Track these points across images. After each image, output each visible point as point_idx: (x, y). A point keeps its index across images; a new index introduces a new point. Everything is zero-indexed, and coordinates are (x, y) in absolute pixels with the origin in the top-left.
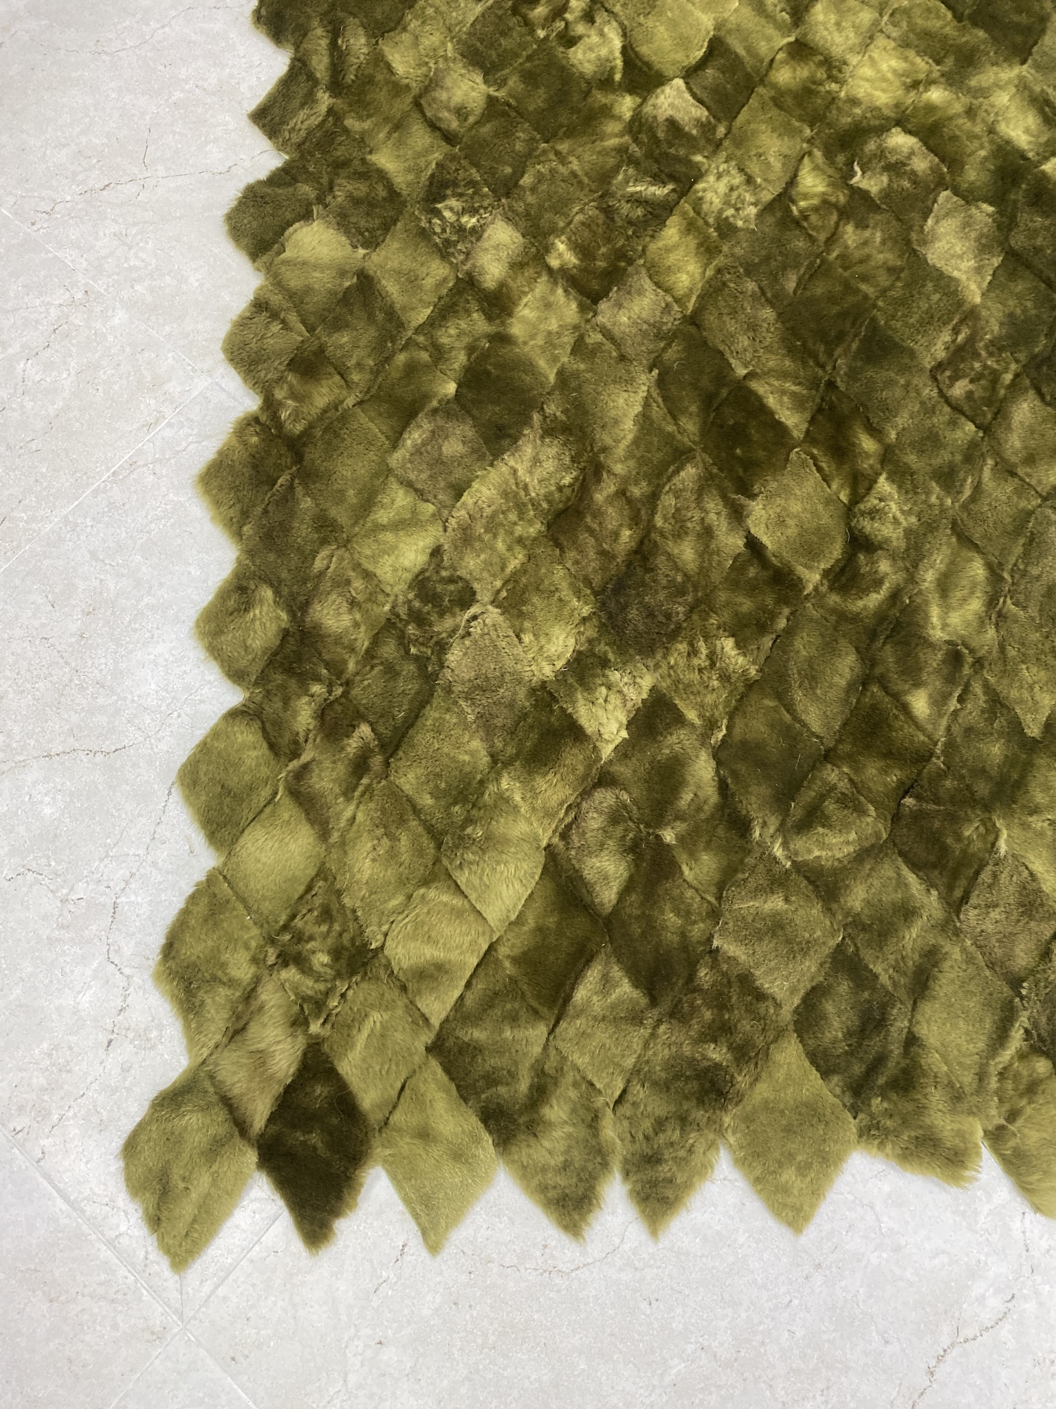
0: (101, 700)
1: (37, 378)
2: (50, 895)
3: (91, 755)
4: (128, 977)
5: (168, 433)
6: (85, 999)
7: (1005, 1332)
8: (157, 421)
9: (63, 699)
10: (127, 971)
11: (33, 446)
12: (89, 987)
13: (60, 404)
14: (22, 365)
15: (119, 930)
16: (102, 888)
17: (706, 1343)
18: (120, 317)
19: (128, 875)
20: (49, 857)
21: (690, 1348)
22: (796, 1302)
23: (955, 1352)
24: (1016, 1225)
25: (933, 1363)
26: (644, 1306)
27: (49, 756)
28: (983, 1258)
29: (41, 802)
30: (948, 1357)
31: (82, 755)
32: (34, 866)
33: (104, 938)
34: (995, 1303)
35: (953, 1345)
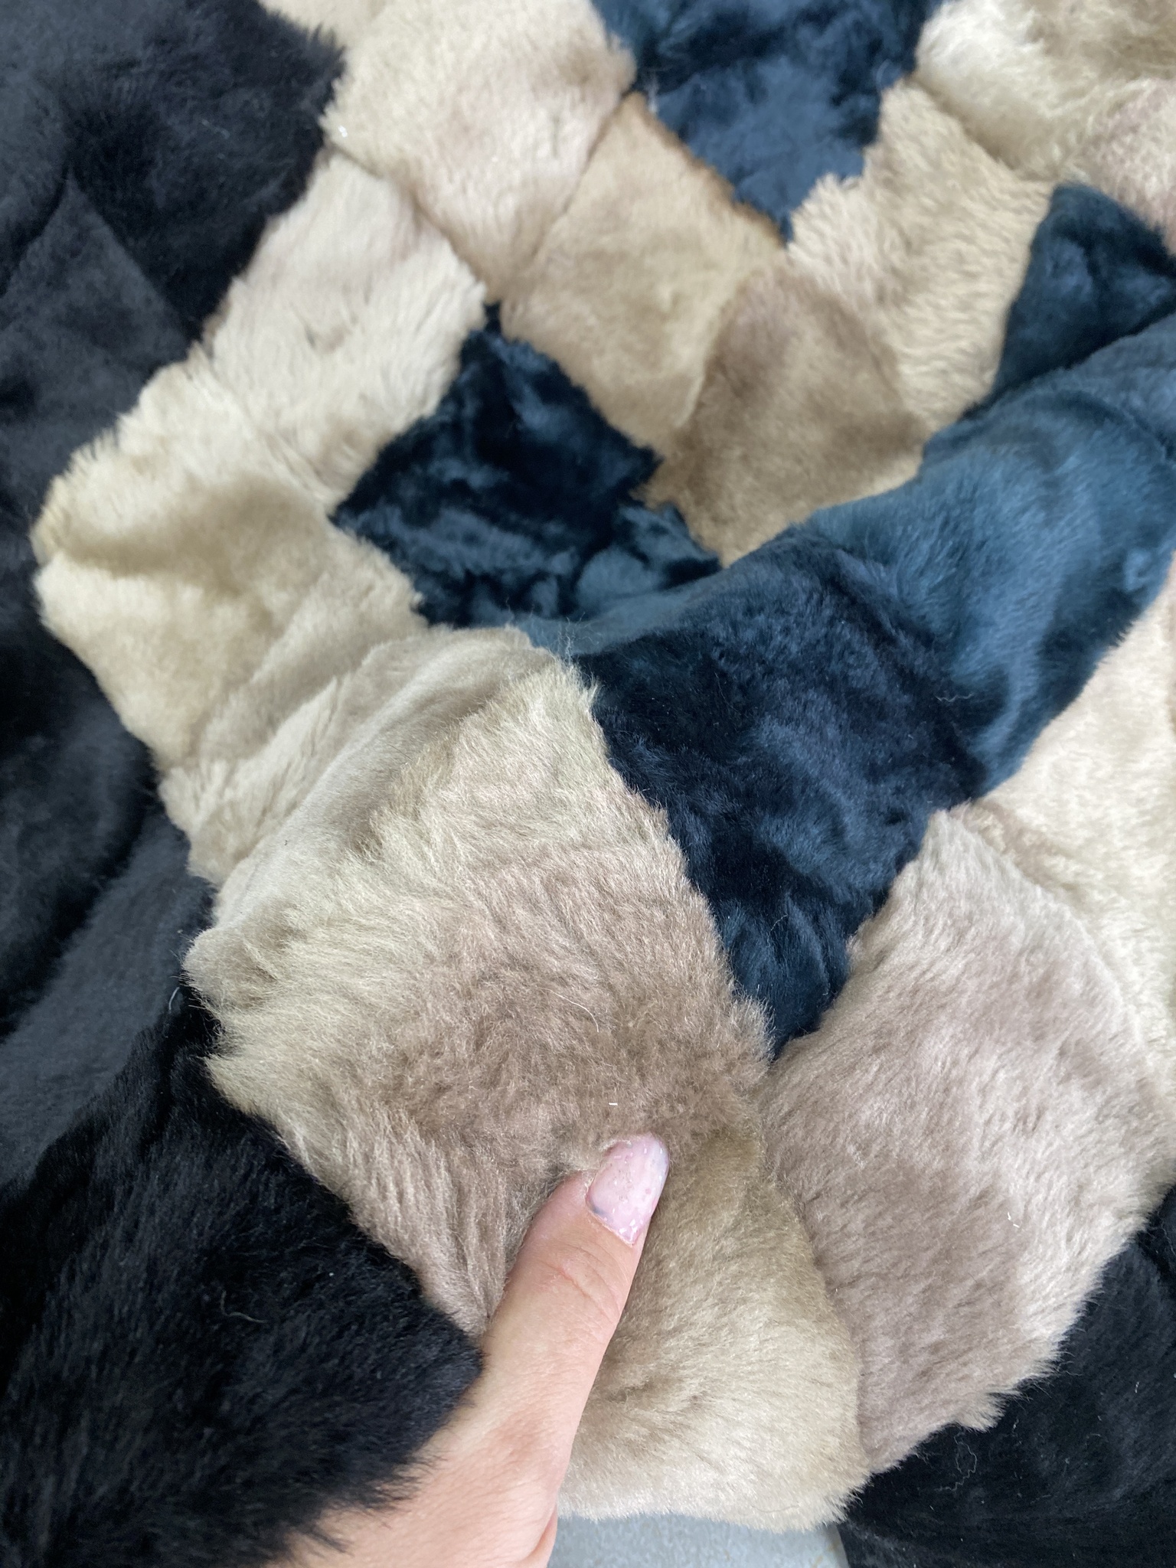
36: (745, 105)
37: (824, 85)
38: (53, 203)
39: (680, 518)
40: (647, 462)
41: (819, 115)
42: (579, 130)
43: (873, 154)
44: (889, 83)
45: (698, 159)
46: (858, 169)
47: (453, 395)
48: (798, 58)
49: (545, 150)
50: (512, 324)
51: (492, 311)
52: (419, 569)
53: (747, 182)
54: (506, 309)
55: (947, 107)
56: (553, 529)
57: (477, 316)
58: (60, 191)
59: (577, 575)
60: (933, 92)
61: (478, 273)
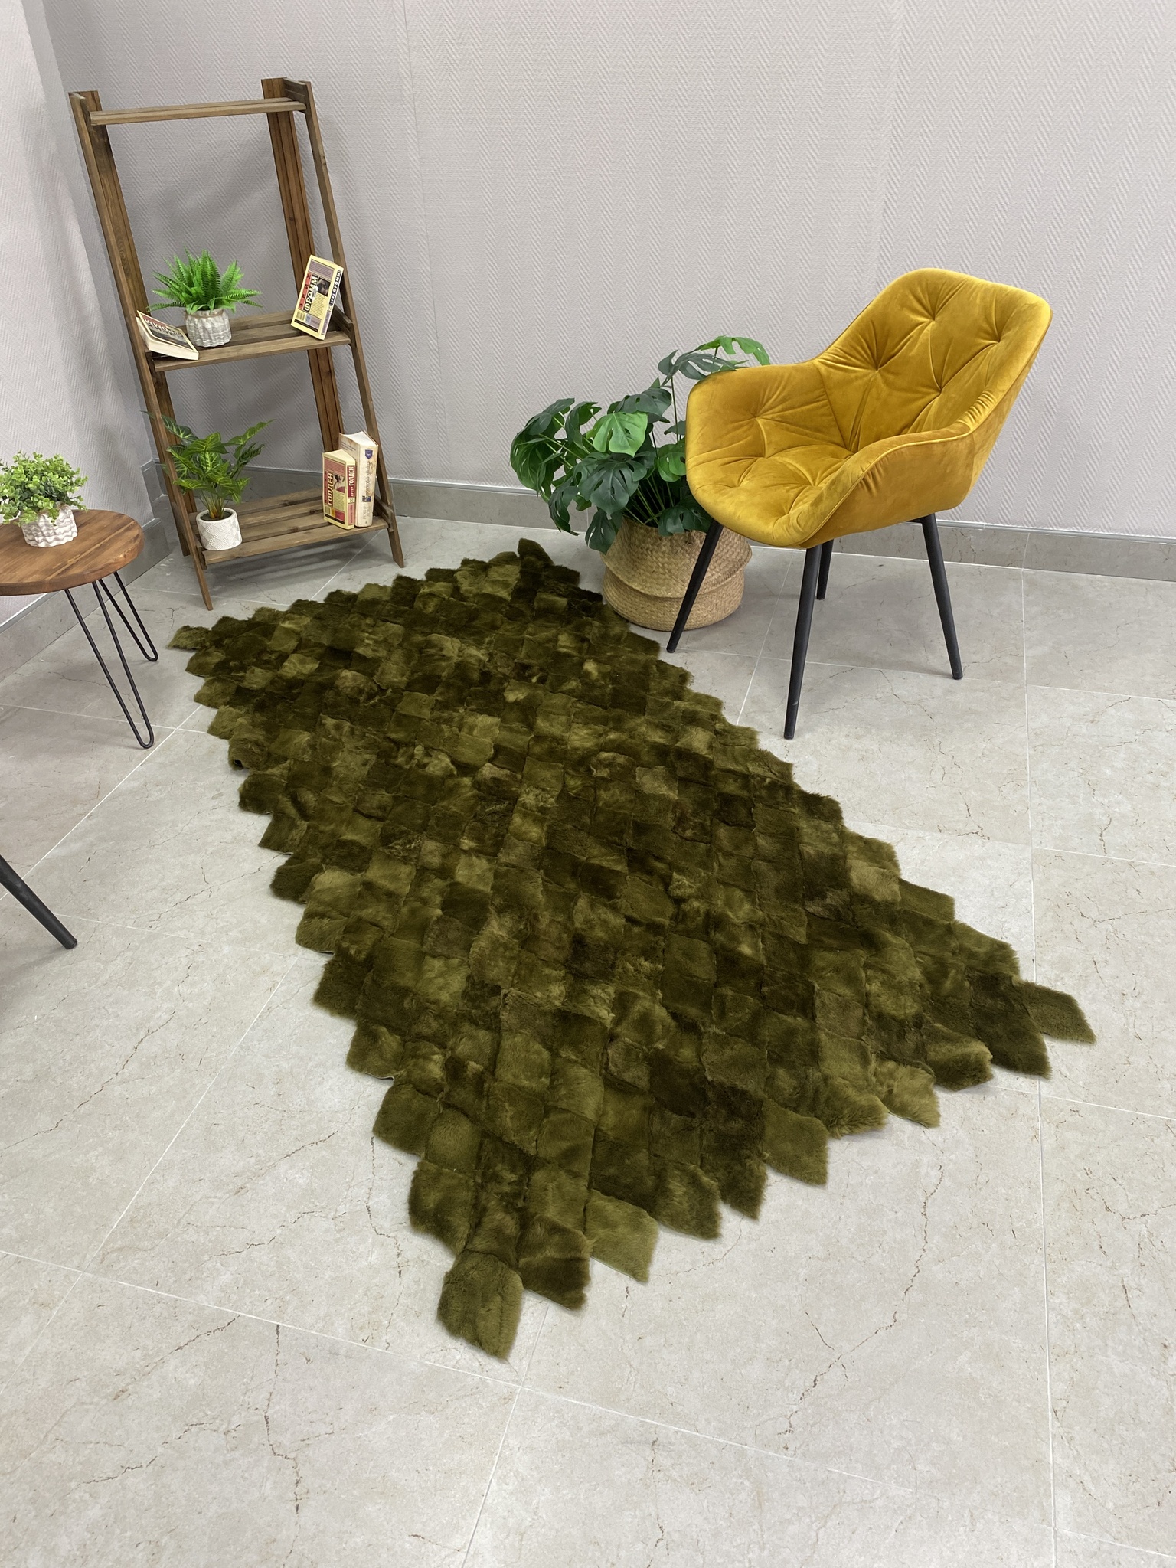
0: (307, 1118)
1: (189, 991)
2: (324, 1219)
3: (314, 1145)
4: (394, 1237)
5: (284, 988)
6: (373, 1259)
7: (946, 1182)
8: (274, 986)
9: (283, 1127)
10: (391, 1235)
11: (203, 1021)
12: (373, 1252)
13: (209, 997)
14: (176, 989)
15: (376, 1218)
16: (355, 1202)
17: (810, 1255)
18: (226, 949)
19: (368, 1191)
20: (313, 1203)
21: (804, 1261)
22: (843, 1216)
23: (930, 1201)
24: (924, 1138)
25: (923, 1210)
26: (769, 1254)
27: (289, 1155)
29: (295, 1179)
30: (928, 1204)
31: (309, 1147)
33: (369, 1226)
34: (935, 1174)
35: (927, 1199)
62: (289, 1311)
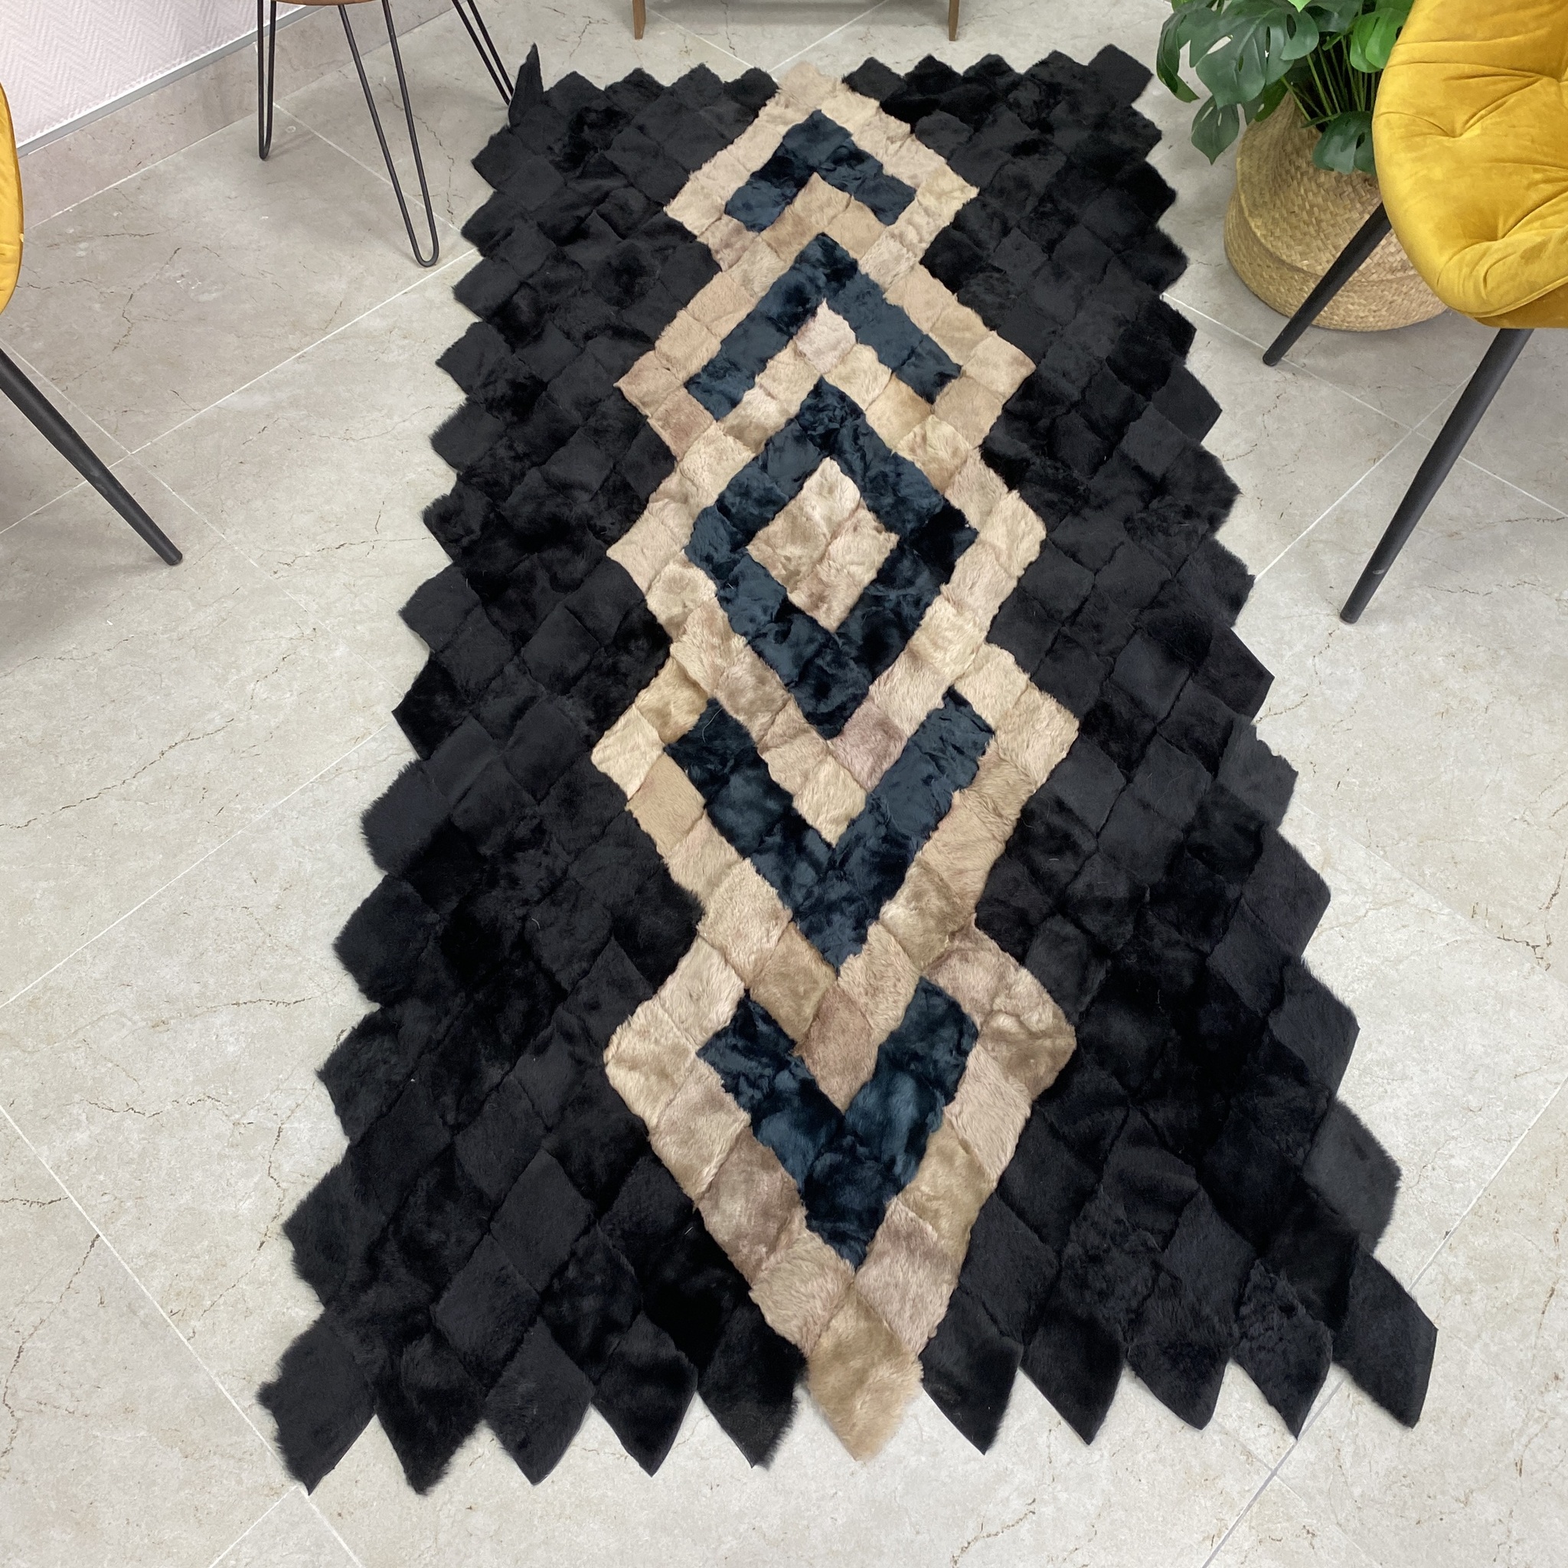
0: (288, 960)
1: (265, 696)
2: (224, 1118)
3: (274, 1004)
4: (284, 1190)
6: (245, 1206)
7: (1025, 1529)
9: (255, 958)
10: (284, 1185)
11: (255, 751)
12: (250, 1197)
13: (281, 717)
14: (252, 685)
15: (281, 1150)
16: (270, 1115)
17: (757, 1525)
18: (341, 651)
19: (294, 1105)
20: (227, 1088)
21: (742, 1528)
22: (840, 1493)
23: (978, 1544)
24: (1042, 1440)
25: (957, 1552)
26: (706, 1490)
27: (238, 1004)
28: (1010, 1466)
29: (227, 1041)
30: (971, 1549)
31: (266, 1005)
32: (213, 1094)
33: (267, 1157)
34: (1018, 1505)
35: (976, 1539)
36: (826, 927)
37: (850, 922)
38: (605, 944)
39: (803, 1061)
40: (792, 1043)
41: (849, 933)
42: (776, 933)
43: (865, 947)
44: (871, 924)
45: (812, 945)
46: (860, 952)
47: (735, 1019)
48: (843, 913)
49: (765, 940)
50: (753, 997)
51: (747, 991)
52: (724, 1073)
53: (826, 954)
54: (751, 991)
55: (889, 931)
56: (765, 1060)
57: (742, 993)
58: (609, 939)
59: (774, 1078)
60: (885, 926)
61: (742, 979)
62: (119, 1223)
